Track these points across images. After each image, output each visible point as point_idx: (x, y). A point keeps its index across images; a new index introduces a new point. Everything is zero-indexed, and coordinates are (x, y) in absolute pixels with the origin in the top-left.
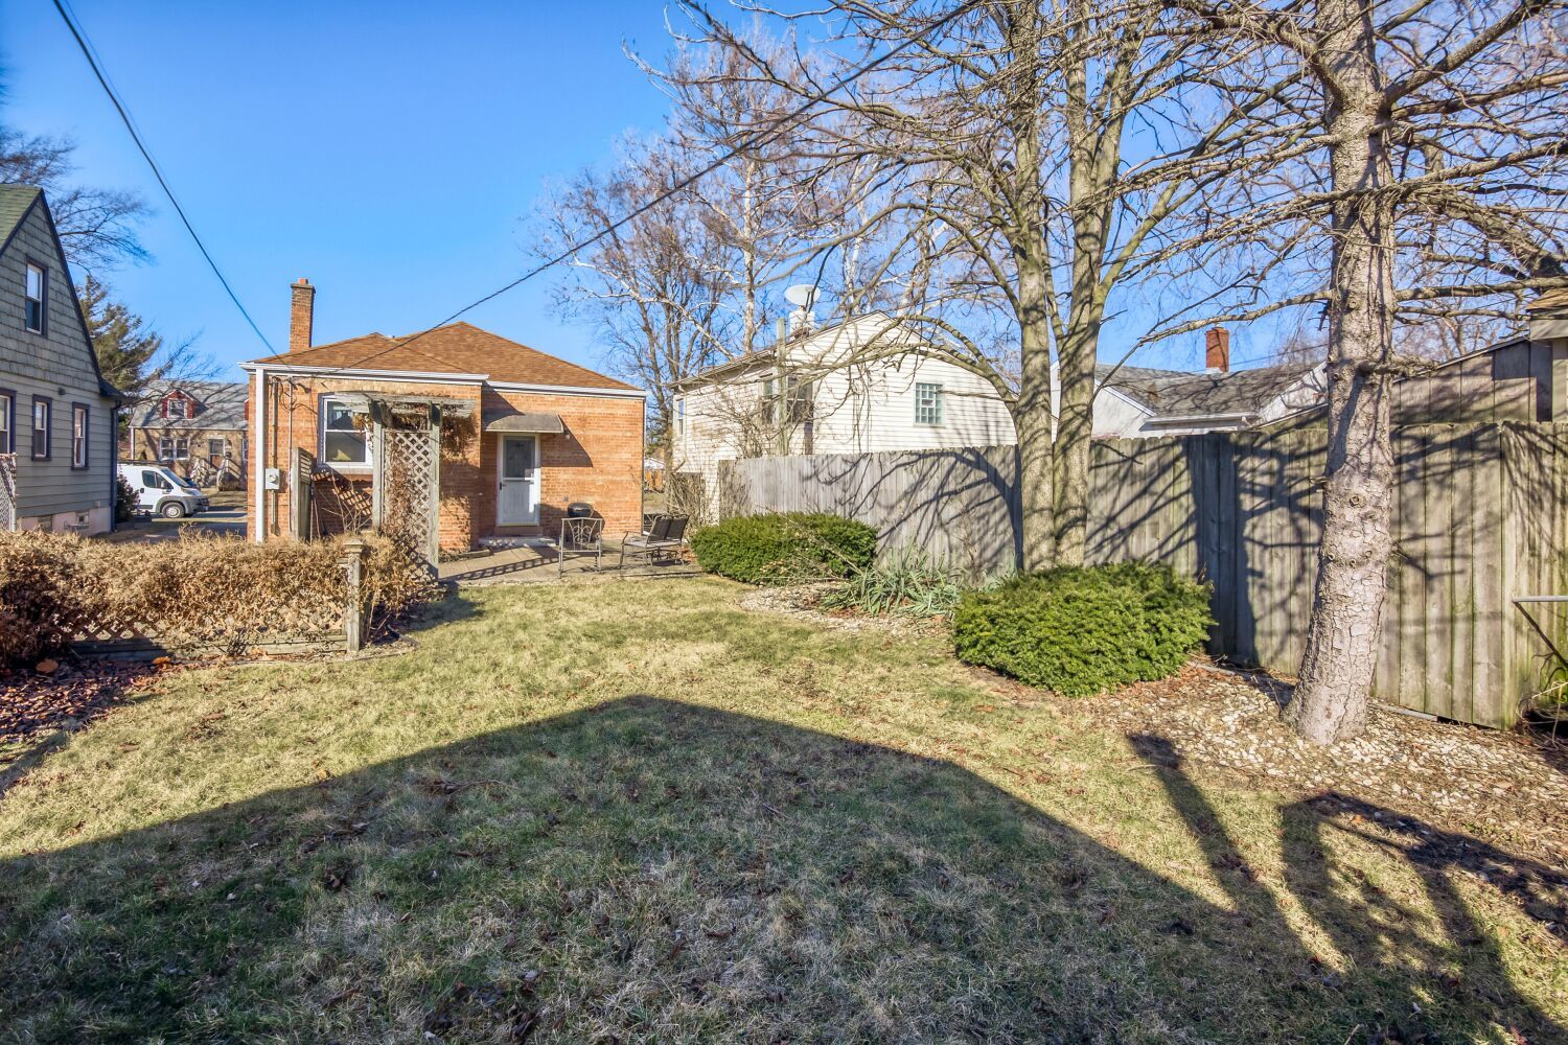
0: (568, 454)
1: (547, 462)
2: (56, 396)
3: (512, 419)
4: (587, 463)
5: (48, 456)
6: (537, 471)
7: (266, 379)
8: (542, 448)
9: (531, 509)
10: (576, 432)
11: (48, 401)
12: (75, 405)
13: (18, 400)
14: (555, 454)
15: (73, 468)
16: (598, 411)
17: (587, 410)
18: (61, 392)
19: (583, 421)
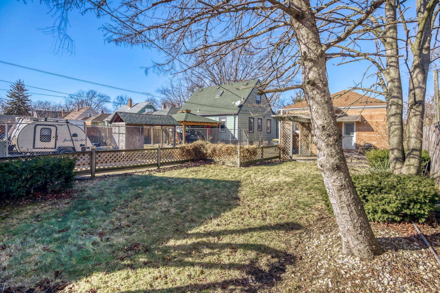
0: (365, 128)
1: (358, 130)
2: (263, 118)
3: (347, 117)
4: (372, 130)
5: (261, 130)
6: (355, 133)
7: (283, 112)
8: (356, 126)
9: (353, 144)
10: (368, 120)
11: (261, 119)
12: (267, 120)
13: (255, 119)
14: (361, 128)
15: (267, 132)
16: (377, 113)
17: (373, 113)
18: (264, 117)
19: (371, 117)
